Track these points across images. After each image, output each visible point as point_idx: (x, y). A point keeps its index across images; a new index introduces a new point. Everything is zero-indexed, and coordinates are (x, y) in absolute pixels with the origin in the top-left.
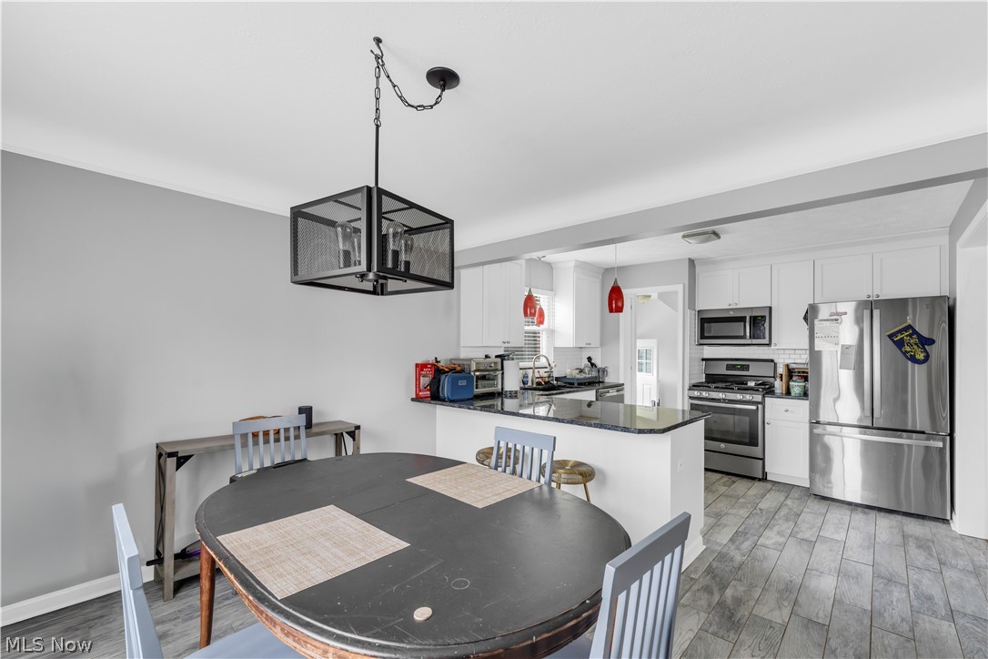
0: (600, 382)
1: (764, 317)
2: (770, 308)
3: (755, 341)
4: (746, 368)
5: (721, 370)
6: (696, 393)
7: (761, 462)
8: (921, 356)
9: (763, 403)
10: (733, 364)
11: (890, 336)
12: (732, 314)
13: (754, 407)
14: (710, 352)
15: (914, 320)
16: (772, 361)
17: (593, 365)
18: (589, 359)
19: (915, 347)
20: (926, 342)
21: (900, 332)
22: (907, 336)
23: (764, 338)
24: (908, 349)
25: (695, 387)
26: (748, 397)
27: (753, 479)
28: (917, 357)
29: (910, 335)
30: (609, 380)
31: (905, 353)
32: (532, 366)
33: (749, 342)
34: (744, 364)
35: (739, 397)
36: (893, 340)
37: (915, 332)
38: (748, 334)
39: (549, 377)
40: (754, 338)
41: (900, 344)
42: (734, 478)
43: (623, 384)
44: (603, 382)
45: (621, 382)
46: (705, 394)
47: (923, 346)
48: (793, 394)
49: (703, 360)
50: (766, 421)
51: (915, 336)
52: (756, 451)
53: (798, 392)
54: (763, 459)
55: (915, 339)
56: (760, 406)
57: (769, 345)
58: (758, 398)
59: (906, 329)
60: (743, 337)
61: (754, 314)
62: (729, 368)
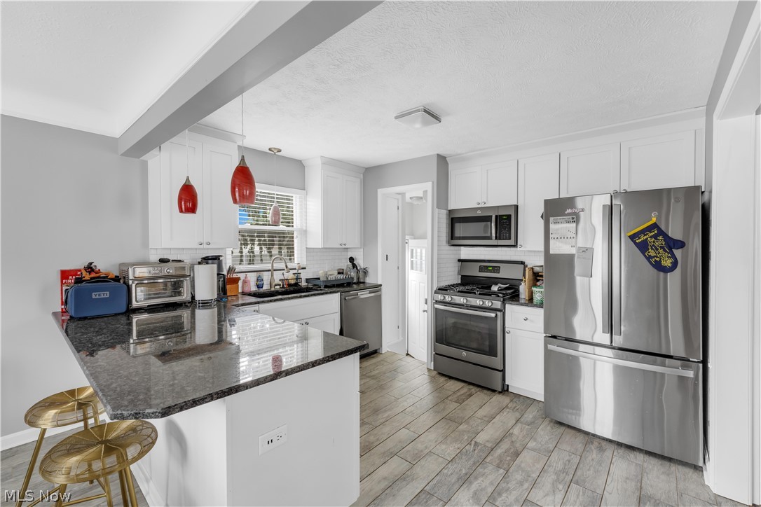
0: (358, 283)
1: (509, 217)
2: (517, 207)
3: (501, 242)
4: (497, 270)
5: (474, 271)
6: (440, 297)
7: (501, 373)
8: (667, 263)
9: (503, 311)
10: (485, 265)
11: (632, 237)
12: (479, 213)
13: (493, 315)
14: (467, 253)
15: (659, 217)
16: (523, 263)
17: (354, 266)
18: (352, 260)
19: (661, 251)
20: (673, 245)
21: (643, 232)
22: (651, 237)
23: (510, 239)
24: (652, 253)
25: (442, 290)
26: (488, 303)
27: (494, 391)
28: (663, 263)
29: (655, 237)
30: (370, 280)
31: (649, 258)
32: (270, 268)
33: (495, 242)
34: (495, 265)
35: (478, 302)
36: (635, 243)
37: (661, 232)
38: (494, 235)
39: (297, 279)
40: (500, 239)
41: (643, 247)
42: (474, 389)
43: (381, 285)
44: (364, 283)
45: (379, 283)
46: (448, 299)
47: (670, 249)
48: (535, 301)
49: (459, 260)
50: (507, 330)
51: (661, 238)
52: (496, 362)
53: (539, 298)
54: (503, 371)
55: (661, 241)
56: (499, 313)
57: (515, 246)
58: (498, 304)
59: (650, 228)
60: (489, 238)
61: (501, 213)
62: (482, 269)
